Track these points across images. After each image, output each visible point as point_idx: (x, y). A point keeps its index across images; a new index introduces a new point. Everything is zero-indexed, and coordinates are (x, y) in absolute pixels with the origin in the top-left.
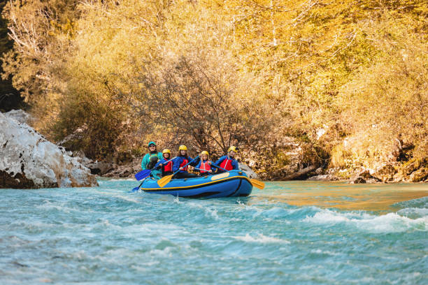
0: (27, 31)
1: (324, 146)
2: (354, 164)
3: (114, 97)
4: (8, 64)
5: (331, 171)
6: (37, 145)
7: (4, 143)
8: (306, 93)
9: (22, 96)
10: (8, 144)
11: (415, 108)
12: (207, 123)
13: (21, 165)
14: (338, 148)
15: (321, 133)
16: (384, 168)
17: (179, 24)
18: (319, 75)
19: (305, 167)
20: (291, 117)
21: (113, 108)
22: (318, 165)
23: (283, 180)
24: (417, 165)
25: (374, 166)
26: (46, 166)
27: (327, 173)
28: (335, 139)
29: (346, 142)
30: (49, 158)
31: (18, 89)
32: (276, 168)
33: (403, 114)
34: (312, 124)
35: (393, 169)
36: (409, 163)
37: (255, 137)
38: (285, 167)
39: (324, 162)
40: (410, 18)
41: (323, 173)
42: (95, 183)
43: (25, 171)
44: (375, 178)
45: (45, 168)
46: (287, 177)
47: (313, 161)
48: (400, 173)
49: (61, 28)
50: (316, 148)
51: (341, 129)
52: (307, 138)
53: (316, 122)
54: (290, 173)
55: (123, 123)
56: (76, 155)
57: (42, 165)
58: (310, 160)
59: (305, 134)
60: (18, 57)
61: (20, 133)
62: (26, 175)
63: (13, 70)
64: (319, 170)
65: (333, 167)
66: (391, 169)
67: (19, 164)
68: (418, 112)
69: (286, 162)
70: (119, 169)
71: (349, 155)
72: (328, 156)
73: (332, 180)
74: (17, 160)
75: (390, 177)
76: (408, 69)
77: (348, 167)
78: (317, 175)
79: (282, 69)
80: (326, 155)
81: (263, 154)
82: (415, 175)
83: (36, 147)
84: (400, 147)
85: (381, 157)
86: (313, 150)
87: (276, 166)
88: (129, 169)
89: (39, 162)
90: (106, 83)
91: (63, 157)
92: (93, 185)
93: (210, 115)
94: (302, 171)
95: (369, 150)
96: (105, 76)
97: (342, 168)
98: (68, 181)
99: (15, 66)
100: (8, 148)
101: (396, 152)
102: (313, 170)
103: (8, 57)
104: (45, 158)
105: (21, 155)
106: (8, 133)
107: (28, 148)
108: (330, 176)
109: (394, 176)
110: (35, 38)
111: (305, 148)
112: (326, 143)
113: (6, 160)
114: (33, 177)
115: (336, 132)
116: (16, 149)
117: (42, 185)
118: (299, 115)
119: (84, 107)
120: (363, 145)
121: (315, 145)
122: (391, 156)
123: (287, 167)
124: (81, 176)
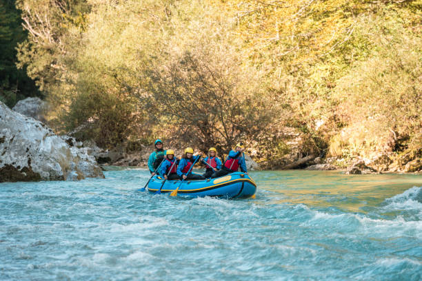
0: (42, 22)
1: (322, 136)
2: (351, 154)
3: (123, 89)
4: (22, 53)
5: (328, 160)
6: (44, 139)
7: (11, 138)
8: (306, 85)
9: (37, 85)
10: (15, 139)
11: (410, 100)
12: (211, 115)
13: (27, 159)
14: (335, 138)
15: (319, 124)
16: (380, 158)
17: (185, 20)
18: (319, 67)
19: (304, 155)
20: (291, 109)
21: (122, 100)
22: (317, 154)
23: (283, 169)
24: (412, 155)
25: (371, 156)
26: (52, 160)
27: (325, 163)
28: (333, 129)
29: (344, 133)
30: (55, 152)
31: (33, 78)
32: (277, 157)
33: (398, 107)
34: (310, 115)
35: (388, 159)
36: (404, 154)
37: (256, 128)
38: (285, 156)
39: (322, 151)
40: (407, 12)
41: (321, 162)
42: (101, 175)
43: (31, 165)
44: (370, 169)
45: (52, 162)
46: (287, 166)
47: (312, 151)
48: (396, 163)
49: (72, 20)
50: (315, 139)
51: (339, 120)
52: (306, 129)
53: (315, 113)
54: (290, 162)
55: (133, 114)
56: (86, 146)
57: (48, 159)
58: (309, 150)
59: (305, 124)
60: (33, 48)
61: (26, 129)
62: (33, 169)
63: (28, 60)
64: (318, 159)
65: (331, 156)
66: (386, 160)
67: (25, 158)
68: (413, 105)
69: (286, 152)
70: (129, 158)
71: (346, 145)
72: (327, 146)
73: (330, 169)
74: (23, 155)
75: (385, 167)
76: (403, 63)
77: (345, 157)
78: (315, 164)
79: (283, 62)
80: (324, 145)
81: (264, 144)
82: (411, 165)
83: (42, 141)
84: (396, 138)
85: (377, 148)
86: (312, 140)
87: (276, 155)
88: (138, 157)
89: (45, 156)
90: (116, 76)
91: (70, 151)
92: (99, 176)
93: (213, 108)
94: (301, 160)
95: (365, 140)
96: (114, 70)
97: (340, 157)
98: (74, 173)
99: (30, 56)
100: (15, 143)
101: (391, 142)
102: (312, 160)
103: (23, 47)
104: (51, 152)
105: (28, 149)
106: (15, 129)
107: (35, 142)
108: (328, 165)
109: (390, 166)
110: (49, 29)
111: (304, 138)
112: (325, 133)
113: (12, 154)
114: (39, 171)
115: (334, 123)
116: (23, 143)
117: (48, 178)
118: (299, 107)
119: (95, 99)
120: (360, 136)
121: (314, 136)
122: (387, 147)
123: (287, 156)
124: (87, 168)
